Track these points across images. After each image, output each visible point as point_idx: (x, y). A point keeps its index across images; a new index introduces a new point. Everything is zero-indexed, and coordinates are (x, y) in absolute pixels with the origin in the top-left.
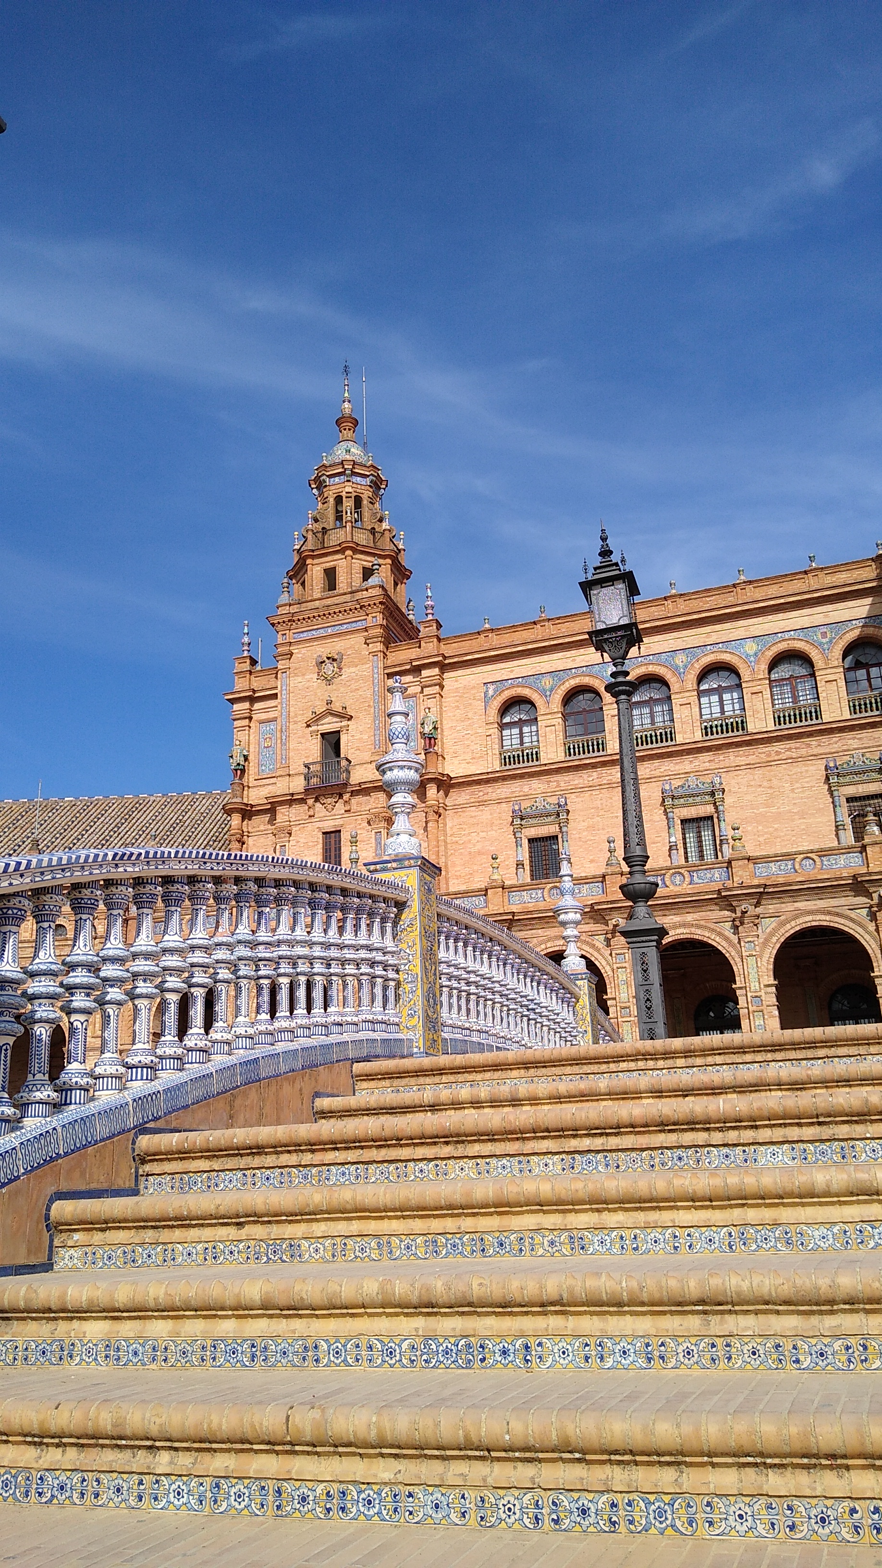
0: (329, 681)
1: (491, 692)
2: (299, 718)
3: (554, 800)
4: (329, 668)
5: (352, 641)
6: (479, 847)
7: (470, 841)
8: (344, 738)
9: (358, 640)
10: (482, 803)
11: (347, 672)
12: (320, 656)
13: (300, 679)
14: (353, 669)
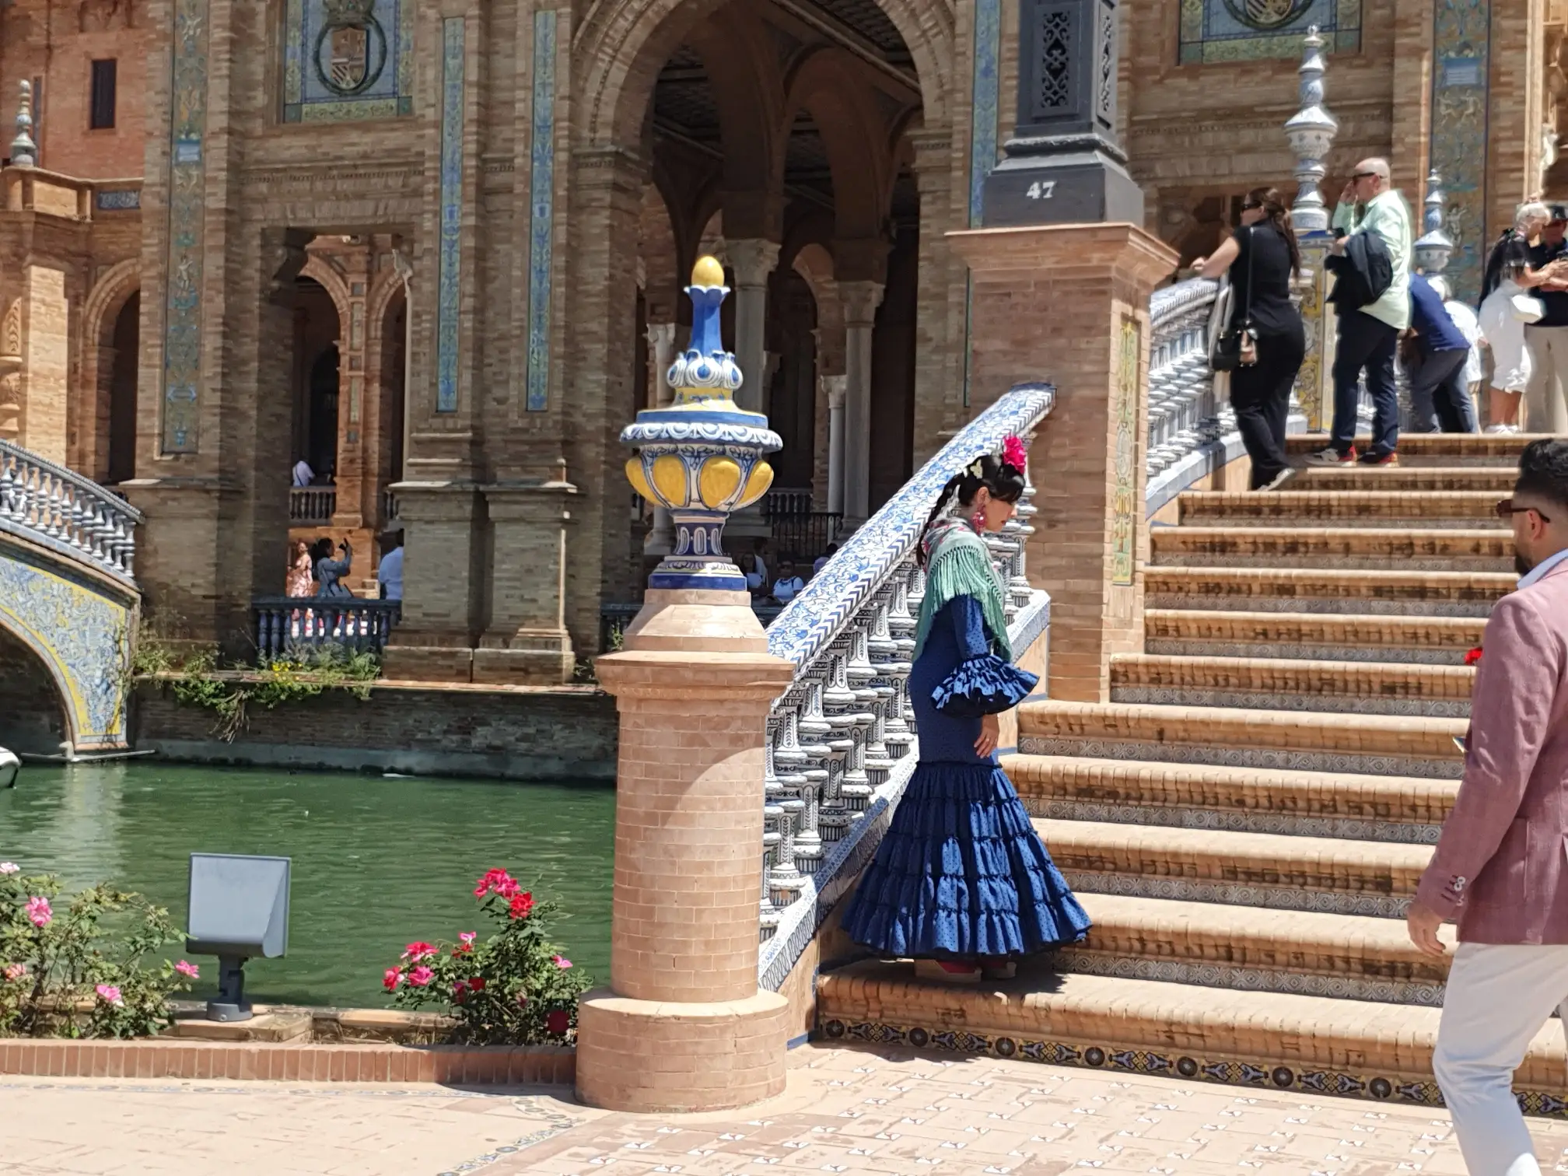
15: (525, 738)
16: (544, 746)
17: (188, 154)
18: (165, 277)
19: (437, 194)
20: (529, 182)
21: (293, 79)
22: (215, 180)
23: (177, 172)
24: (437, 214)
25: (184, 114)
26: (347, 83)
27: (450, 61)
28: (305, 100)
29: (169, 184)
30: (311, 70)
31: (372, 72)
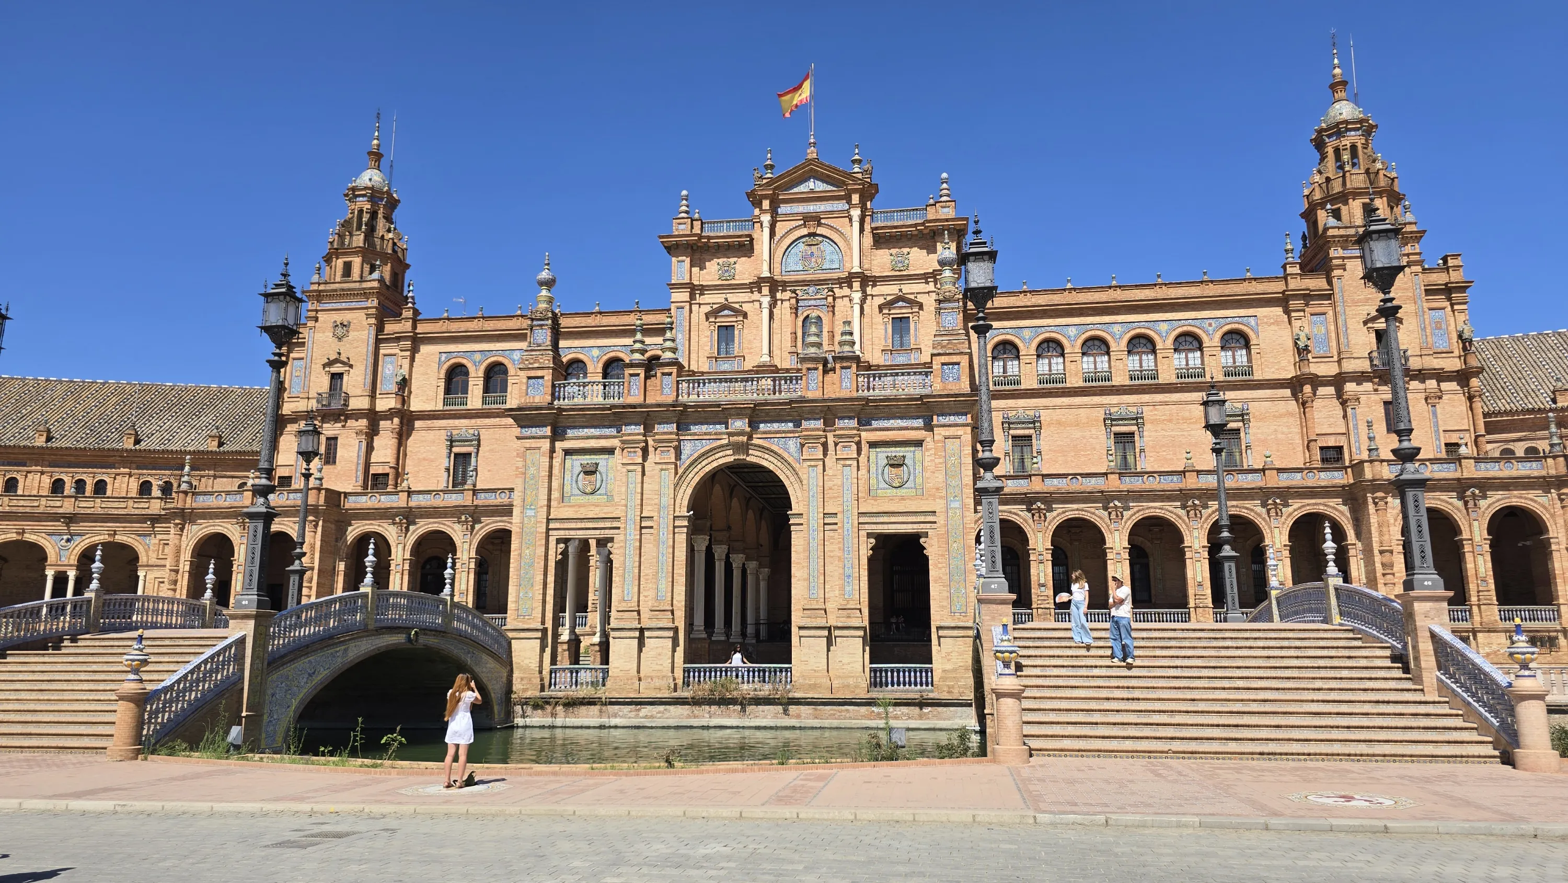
0: (340, 339)
1: (443, 359)
2: (318, 361)
3: (471, 431)
4: (340, 331)
5: (357, 315)
6: (424, 455)
7: (419, 452)
8: (345, 377)
9: (361, 315)
10: (429, 429)
11: (352, 334)
12: (335, 322)
13: (321, 335)
14: (356, 333)
15: (659, 712)
16: (667, 715)
17: (530, 513)
18: (520, 555)
19: (625, 528)
20: (659, 525)
21: (567, 488)
22: (541, 522)
23: (526, 519)
24: (625, 535)
25: (529, 500)
26: (589, 490)
27: (630, 486)
28: (572, 495)
29: (522, 523)
30: (574, 485)
31: (598, 487)
